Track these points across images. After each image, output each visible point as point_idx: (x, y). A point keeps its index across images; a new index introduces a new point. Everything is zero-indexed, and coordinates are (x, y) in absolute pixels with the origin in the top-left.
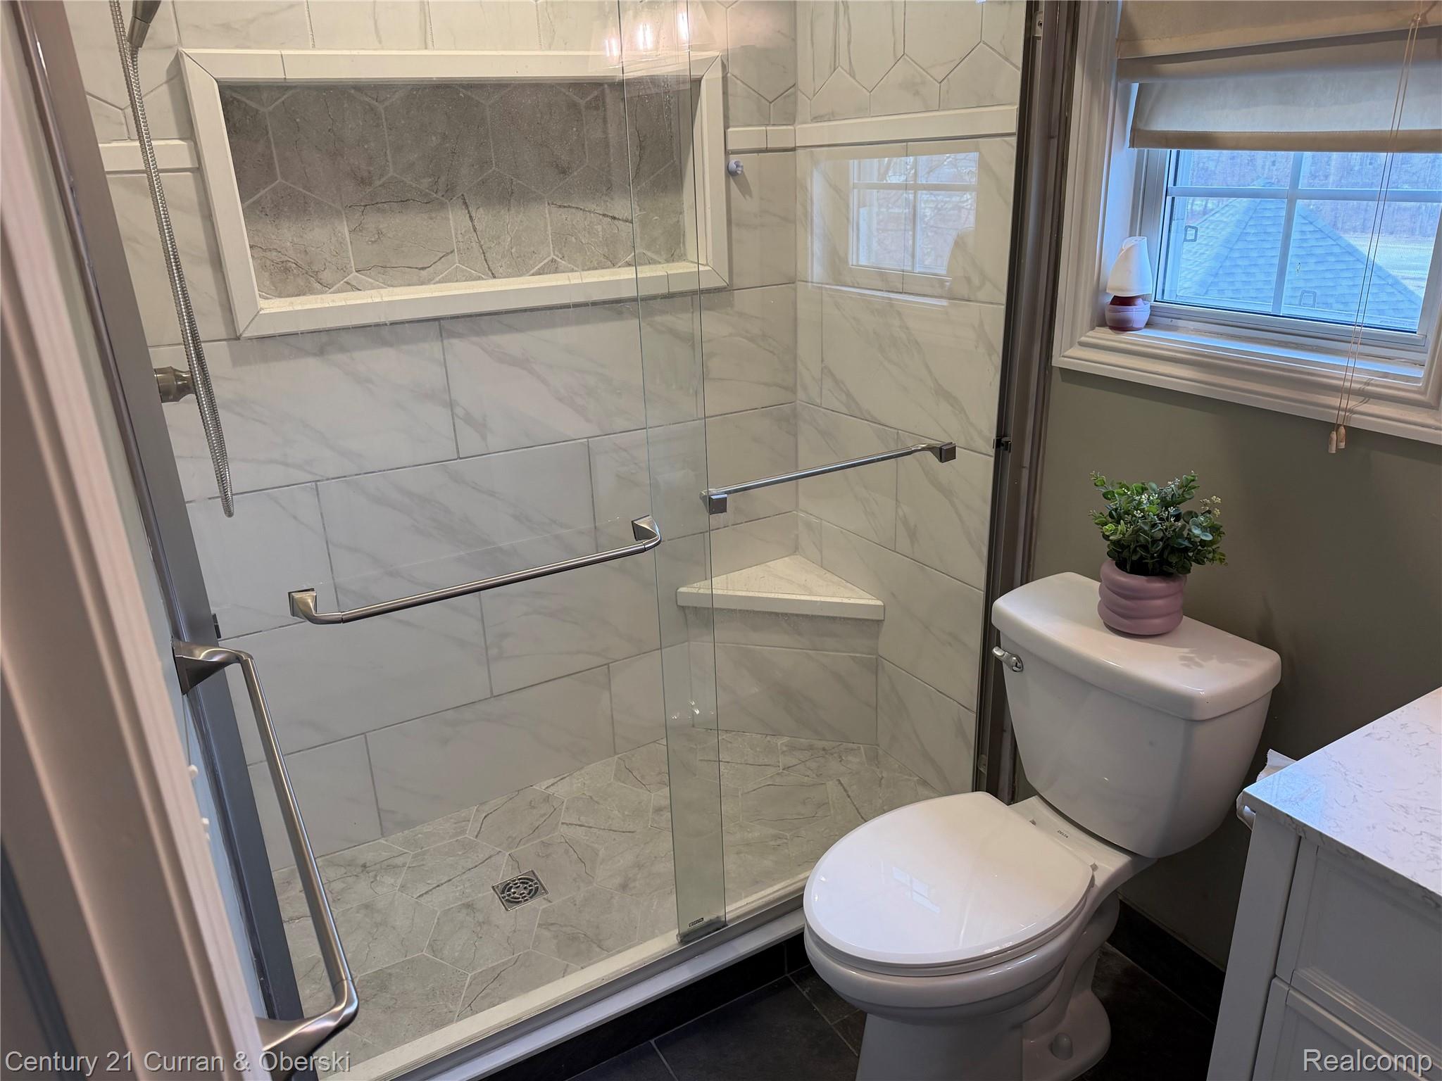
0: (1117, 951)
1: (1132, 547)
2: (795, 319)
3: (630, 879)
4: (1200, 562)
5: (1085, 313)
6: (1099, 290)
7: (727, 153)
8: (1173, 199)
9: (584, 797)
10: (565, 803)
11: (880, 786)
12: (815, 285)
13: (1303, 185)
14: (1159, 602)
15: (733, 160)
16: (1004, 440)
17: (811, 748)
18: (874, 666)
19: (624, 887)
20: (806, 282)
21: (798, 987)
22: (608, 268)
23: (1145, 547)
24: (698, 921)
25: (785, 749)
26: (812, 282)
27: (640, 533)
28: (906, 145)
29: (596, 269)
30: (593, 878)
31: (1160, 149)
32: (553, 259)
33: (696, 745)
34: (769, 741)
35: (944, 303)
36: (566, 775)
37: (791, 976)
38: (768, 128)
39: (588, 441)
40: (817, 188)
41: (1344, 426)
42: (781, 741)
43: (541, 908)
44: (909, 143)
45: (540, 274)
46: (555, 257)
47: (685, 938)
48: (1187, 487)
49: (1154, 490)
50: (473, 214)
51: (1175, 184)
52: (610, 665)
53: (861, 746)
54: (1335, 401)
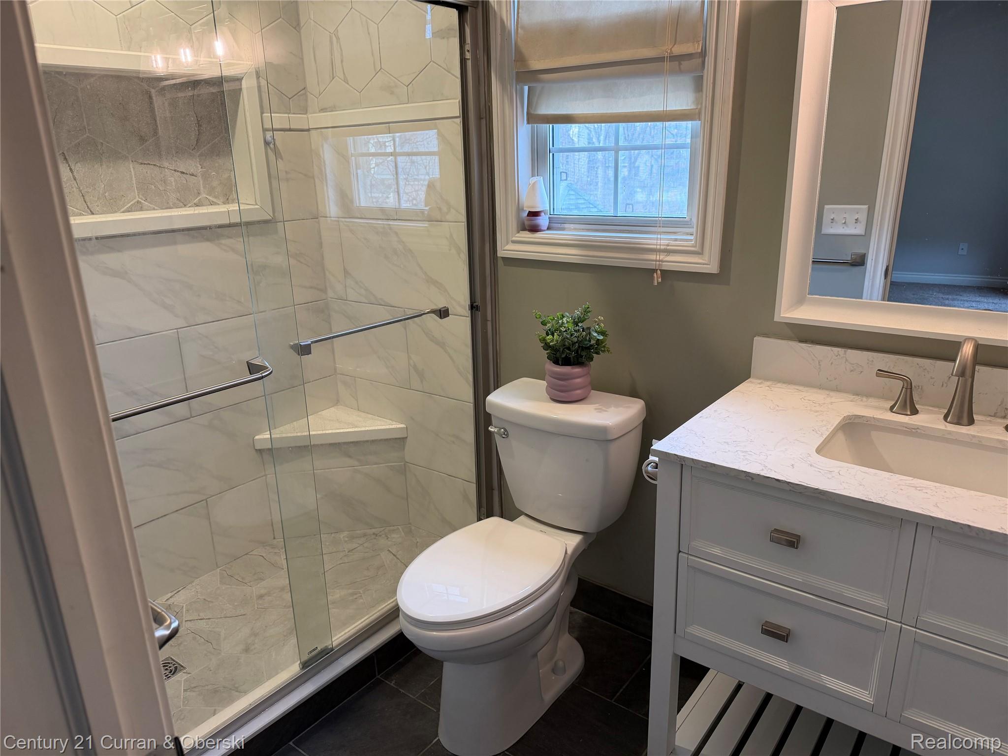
0: (577, 610)
1: (561, 350)
2: (321, 243)
3: (250, 644)
4: (598, 353)
5: (513, 224)
6: (519, 209)
7: (265, 130)
8: (553, 154)
9: (199, 600)
10: (184, 607)
11: (417, 547)
12: (332, 219)
13: (621, 143)
14: (578, 380)
15: (269, 135)
16: (475, 304)
17: (365, 535)
18: (403, 470)
19: (247, 650)
20: (326, 217)
21: (387, 682)
22: (181, 207)
23: (569, 349)
24: (314, 650)
25: (347, 539)
26: (330, 217)
27: (252, 368)
28: (388, 126)
29: (172, 208)
30: (220, 650)
31: (543, 125)
32: (138, 201)
33: (279, 550)
34: (334, 537)
35: (426, 224)
36: (180, 589)
37: (381, 676)
38: (289, 115)
39: (178, 331)
40: (328, 155)
41: (660, 270)
42: (343, 536)
43: (183, 679)
44: (390, 124)
45: (129, 211)
46: (140, 200)
47: (304, 665)
48: (586, 311)
49: (568, 317)
50: (73, 167)
51: (553, 146)
52: (208, 500)
53: (399, 527)
54: (653, 257)
